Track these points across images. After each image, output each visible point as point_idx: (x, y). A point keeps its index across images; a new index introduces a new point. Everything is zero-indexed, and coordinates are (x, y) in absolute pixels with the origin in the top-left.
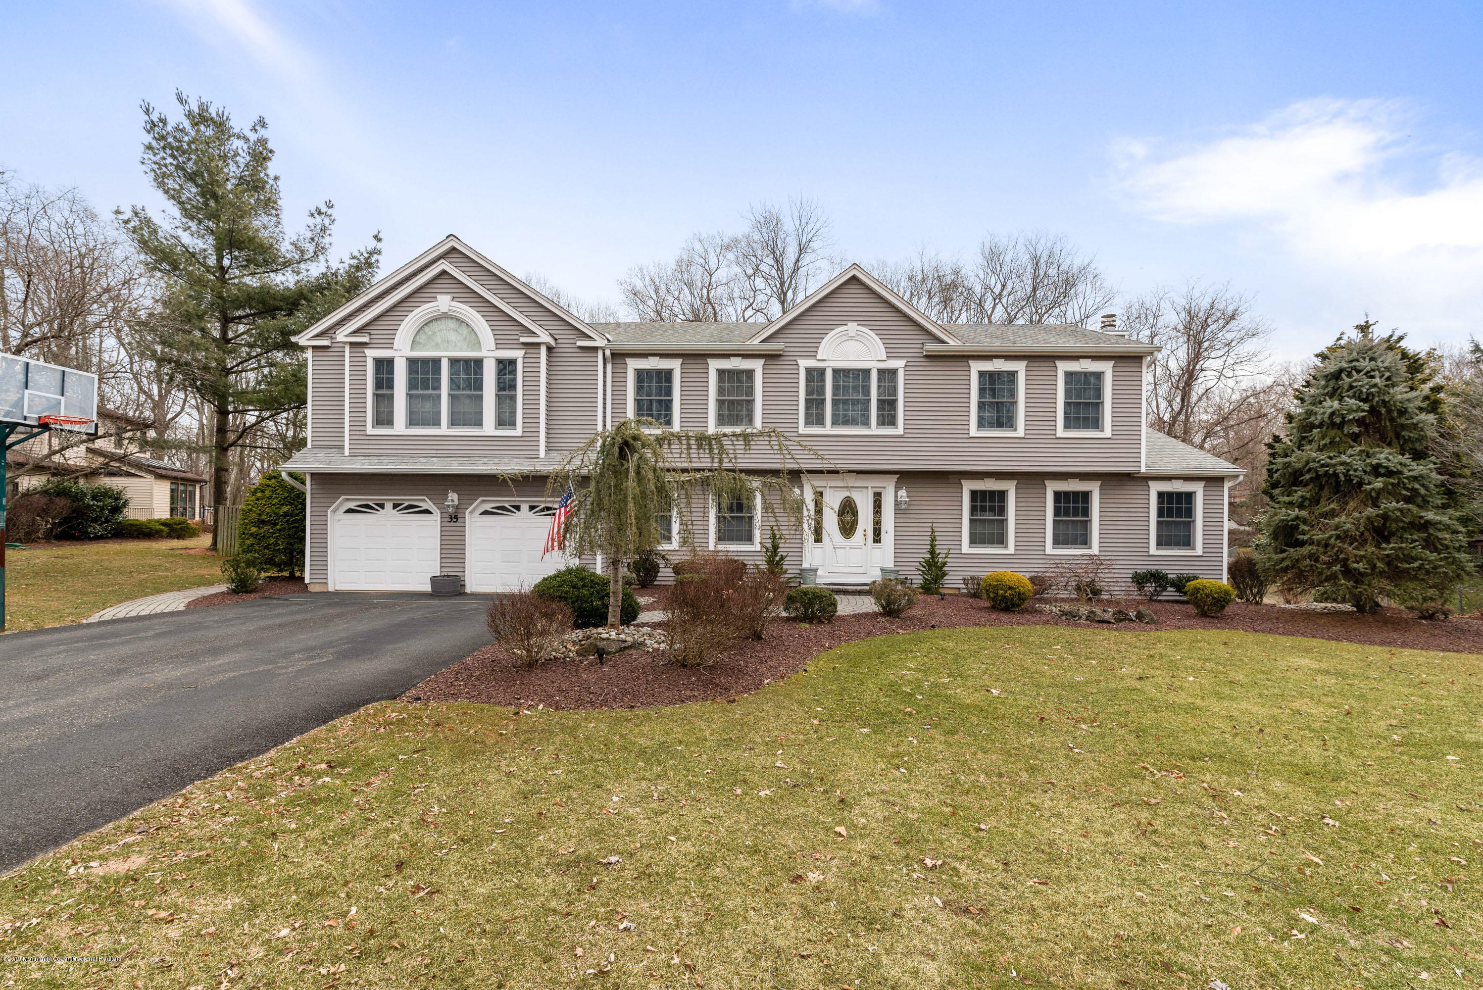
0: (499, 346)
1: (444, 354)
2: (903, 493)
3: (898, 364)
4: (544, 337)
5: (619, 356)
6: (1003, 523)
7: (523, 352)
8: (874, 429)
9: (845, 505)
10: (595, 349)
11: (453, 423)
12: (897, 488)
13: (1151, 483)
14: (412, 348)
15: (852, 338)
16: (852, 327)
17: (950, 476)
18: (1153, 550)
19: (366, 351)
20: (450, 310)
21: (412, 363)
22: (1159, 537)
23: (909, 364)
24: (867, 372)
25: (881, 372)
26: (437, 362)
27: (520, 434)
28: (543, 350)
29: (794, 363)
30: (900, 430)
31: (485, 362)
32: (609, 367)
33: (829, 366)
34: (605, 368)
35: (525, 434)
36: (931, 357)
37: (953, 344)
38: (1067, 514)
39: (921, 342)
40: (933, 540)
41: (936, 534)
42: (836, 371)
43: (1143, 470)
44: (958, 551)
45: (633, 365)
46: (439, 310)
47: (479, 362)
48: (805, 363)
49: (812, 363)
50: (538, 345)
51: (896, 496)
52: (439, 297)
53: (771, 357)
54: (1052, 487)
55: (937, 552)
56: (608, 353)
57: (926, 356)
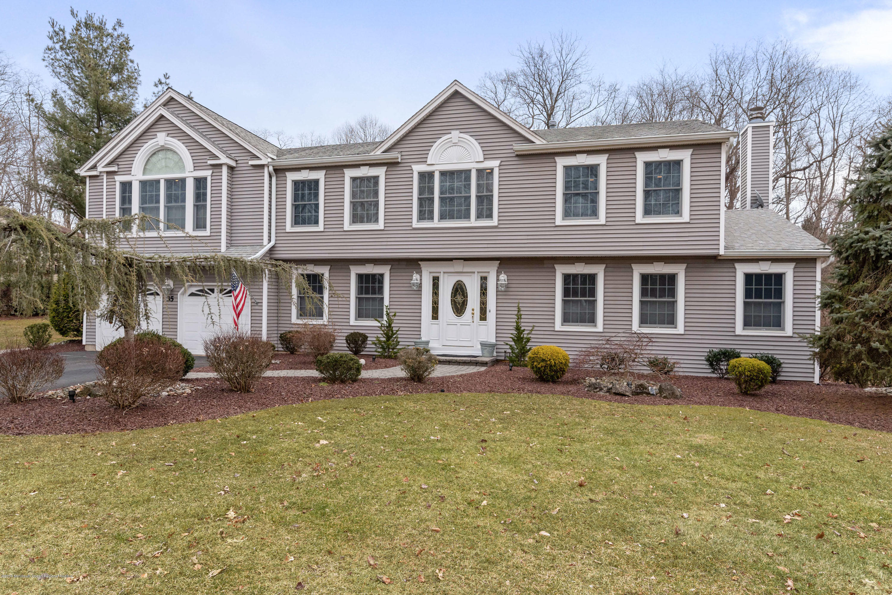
0: (196, 168)
1: (162, 176)
2: (503, 277)
3: (494, 164)
4: (223, 159)
5: (279, 171)
6: (592, 303)
7: (211, 171)
8: (473, 222)
9: (457, 288)
10: (262, 166)
11: (167, 227)
12: (498, 273)
13: (737, 266)
14: (144, 174)
15: (455, 145)
16: (455, 135)
17: (545, 262)
18: (739, 330)
19: (116, 177)
20: (165, 144)
21: (143, 184)
22: (745, 317)
23: (503, 163)
24: (468, 172)
25: (480, 172)
26: (158, 182)
27: (209, 234)
28: (225, 170)
29: (409, 168)
30: (494, 222)
31: (187, 180)
32: (274, 179)
33: (437, 169)
34: (270, 180)
35: (212, 234)
36: (522, 156)
37: (539, 143)
38: (653, 295)
39: (513, 143)
40: (519, 317)
42: (443, 174)
43: (722, 252)
44: (552, 329)
45: (291, 177)
46: (158, 144)
47: (183, 181)
48: (417, 168)
49: (423, 168)
50: (220, 166)
51: (498, 280)
52: (158, 134)
53: (391, 165)
54: (638, 270)
55: (522, 329)
56: (271, 168)
57: (517, 156)
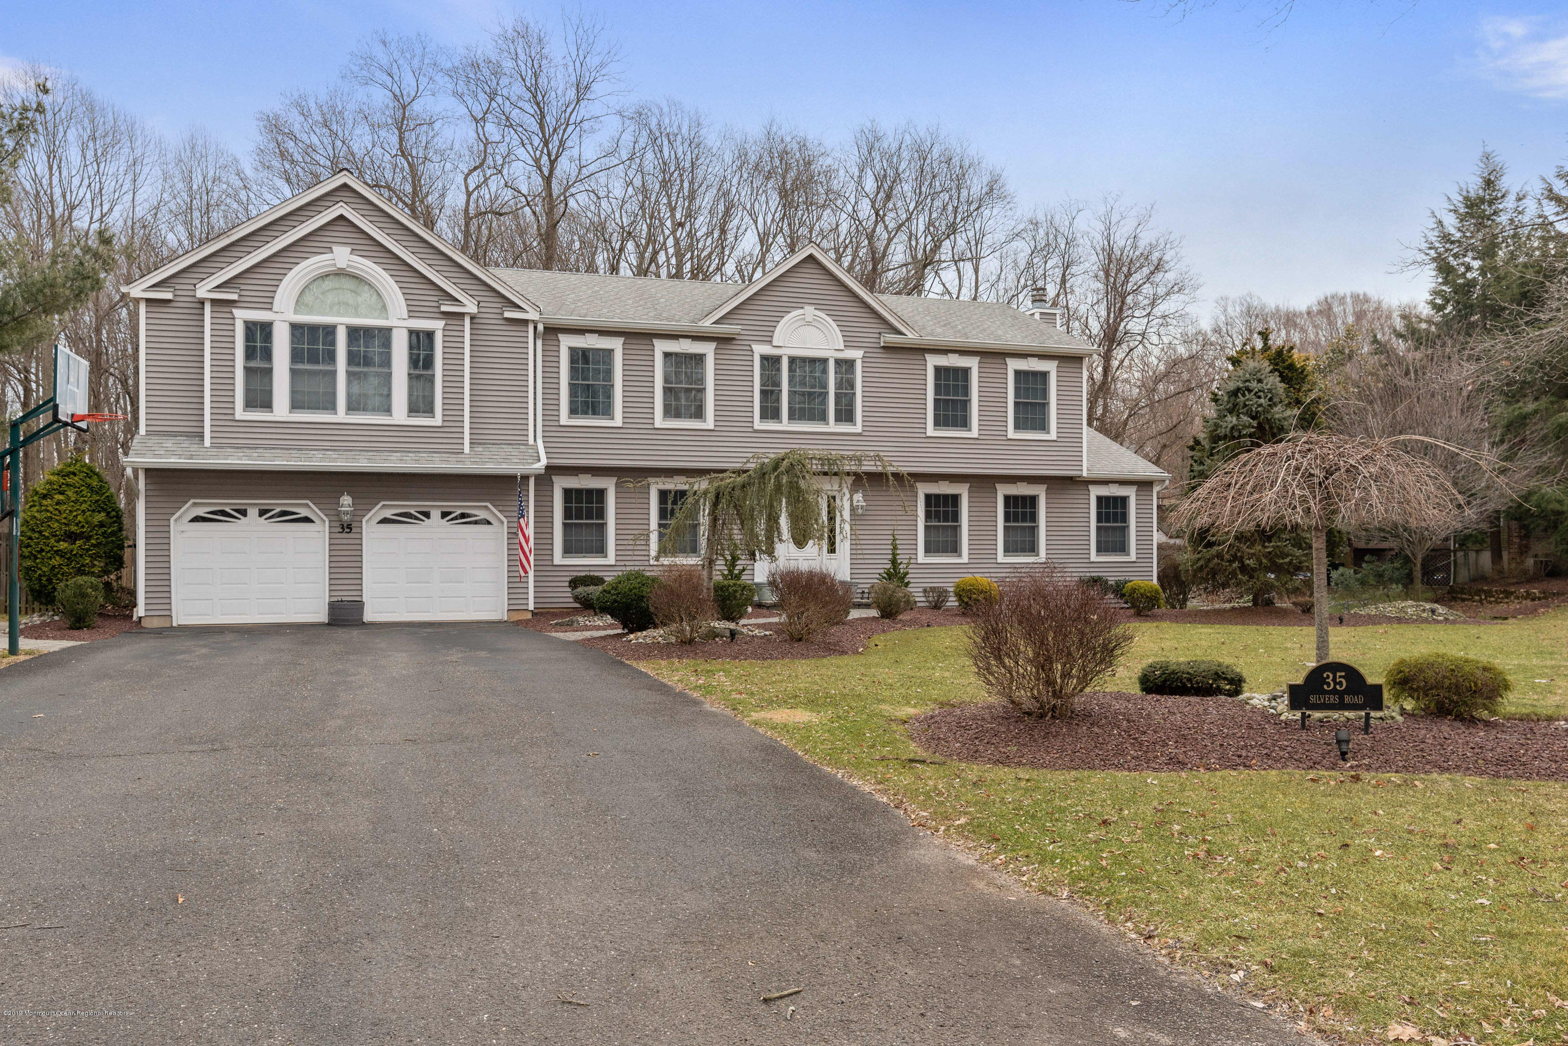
0: (412, 314)
1: (342, 321)
2: (858, 497)
3: (856, 354)
4: (471, 307)
5: (552, 331)
6: (956, 530)
7: (443, 323)
8: (832, 426)
10: (525, 322)
11: (352, 407)
12: (853, 491)
13: (1091, 487)
14: (296, 312)
15: (809, 324)
16: (809, 310)
17: (906, 479)
18: (1094, 557)
19: (235, 311)
20: (348, 266)
21: (295, 328)
22: (1098, 543)
23: (867, 355)
24: (825, 361)
25: (838, 362)
26: (330, 330)
27: (439, 423)
28: (467, 321)
29: (748, 348)
30: (858, 428)
31: (395, 333)
32: (539, 343)
33: (785, 353)
34: (535, 344)
35: (446, 424)
36: (889, 349)
37: (911, 337)
38: (1016, 520)
39: (878, 331)
40: (895, 548)
41: (898, 542)
42: (792, 360)
43: (1085, 474)
44: (916, 561)
45: (567, 342)
46: (335, 265)
47: (385, 334)
48: (760, 349)
49: (767, 350)
50: (461, 315)
51: (852, 501)
52: (335, 248)
53: (723, 341)
54: (1003, 490)
55: (899, 561)
56: (540, 327)
57: (883, 347)
